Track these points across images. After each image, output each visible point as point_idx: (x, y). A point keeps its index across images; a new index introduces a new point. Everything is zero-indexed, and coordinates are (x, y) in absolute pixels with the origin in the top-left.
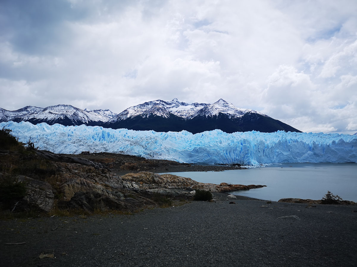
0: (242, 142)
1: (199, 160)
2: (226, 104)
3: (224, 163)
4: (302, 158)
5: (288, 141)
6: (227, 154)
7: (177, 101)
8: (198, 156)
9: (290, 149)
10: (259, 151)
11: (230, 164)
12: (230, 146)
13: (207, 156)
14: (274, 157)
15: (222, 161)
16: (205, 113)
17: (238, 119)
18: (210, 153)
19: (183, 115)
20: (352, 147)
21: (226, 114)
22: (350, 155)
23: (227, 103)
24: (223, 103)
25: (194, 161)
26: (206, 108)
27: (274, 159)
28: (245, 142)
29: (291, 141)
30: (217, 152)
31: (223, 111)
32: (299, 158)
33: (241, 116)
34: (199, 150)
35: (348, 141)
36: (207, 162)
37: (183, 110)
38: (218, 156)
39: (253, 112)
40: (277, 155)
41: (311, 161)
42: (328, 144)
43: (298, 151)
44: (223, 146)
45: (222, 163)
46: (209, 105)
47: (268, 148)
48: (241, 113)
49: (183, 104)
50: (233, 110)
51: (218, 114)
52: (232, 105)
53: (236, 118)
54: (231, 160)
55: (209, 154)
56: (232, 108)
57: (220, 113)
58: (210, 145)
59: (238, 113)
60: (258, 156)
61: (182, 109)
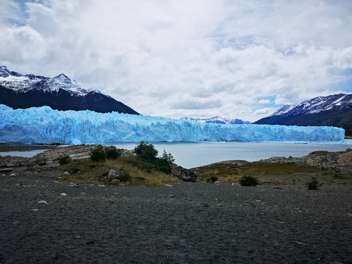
0: (65, 121)
1: (12, 139)
2: (67, 80)
3: (43, 142)
4: (126, 137)
5: (114, 122)
6: (47, 133)
7: (5, 69)
8: (11, 134)
9: (116, 129)
10: (84, 130)
11: (50, 144)
12: (51, 124)
13: (22, 135)
14: (100, 136)
15: (41, 140)
16: (42, 87)
17: (81, 97)
18: (27, 132)
19: (13, 87)
20: (166, 129)
21: (67, 91)
22: (164, 135)
23: (69, 80)
24: (65, 78)
25: (5, 141)
26: (43, 82)
27: (100, 138)
28: (68, 121)
29: (117, 122)
30: (36, 130)
31: (64, 87)
32: (124, 138)
33: (84, 94)
34: (12, 128)
35: (163, 124)
36: (23, 141)
37: (13, 81)
38: (36, 135)
39: (97, 92)
40: (103, 134)
41: (134, 140)
42: (148, 126)
43: (123, 131)
44: (43, 125)
45: (40, 142)
46: (48, 79)
47: (95, 127)
48: (84, 91)
49: (14, 74)
50: (76, 88)
51: (58, 90)
52: (75, 82)
53: (79, 96)
54: (51, 140)
55: (25, 132)
56: (75, 85)
57: (60, 89)
58: (27, 123)
59: (81, 91)
60: (83, 135)
61: (13, 79)
